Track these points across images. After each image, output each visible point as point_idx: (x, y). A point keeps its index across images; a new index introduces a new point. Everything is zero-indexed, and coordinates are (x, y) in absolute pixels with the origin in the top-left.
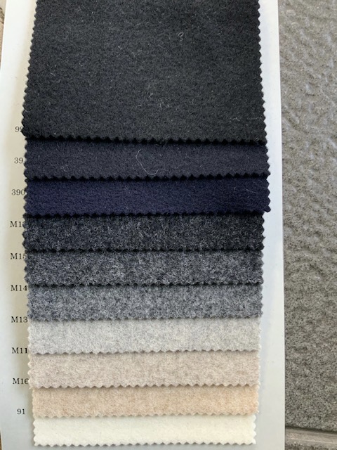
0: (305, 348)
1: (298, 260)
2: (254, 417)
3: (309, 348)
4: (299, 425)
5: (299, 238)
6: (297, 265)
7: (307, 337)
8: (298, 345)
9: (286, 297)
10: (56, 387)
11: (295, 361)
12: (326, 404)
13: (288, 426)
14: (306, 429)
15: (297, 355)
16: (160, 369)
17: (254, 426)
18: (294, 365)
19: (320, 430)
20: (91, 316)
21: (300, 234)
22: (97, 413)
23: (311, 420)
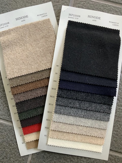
0: (117, 131)
1: (119, 109)
2: (103, 146)
3: (118, 131)
4: (113, 150)
5: (120, 104)
6: (119, 110)
7: (118, 128)
8: (116, 130)
9: (115, 118)
10: (57, 130)
11: (114, 134)
12: (121, 145)
13: (110, 150)
14: (115, 151)
15: (115, 132)
16: (83, 130)
17: (102, 148)
18: (114, 135)
19: (118, 152)
20: (69, 114)
21: (121, 103)
22: (65, 139)
23: (116, 149)
